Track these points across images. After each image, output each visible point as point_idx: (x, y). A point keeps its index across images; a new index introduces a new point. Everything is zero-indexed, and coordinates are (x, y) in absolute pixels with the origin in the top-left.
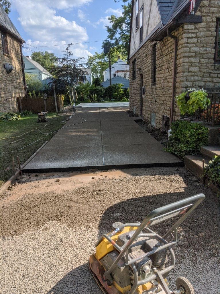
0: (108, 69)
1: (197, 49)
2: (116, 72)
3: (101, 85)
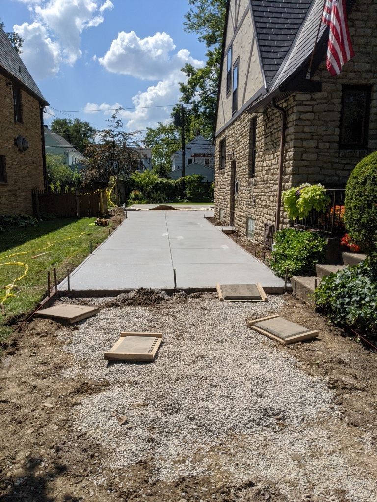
0: (180, 151)
2: (193, 156)
3: (168, 177)
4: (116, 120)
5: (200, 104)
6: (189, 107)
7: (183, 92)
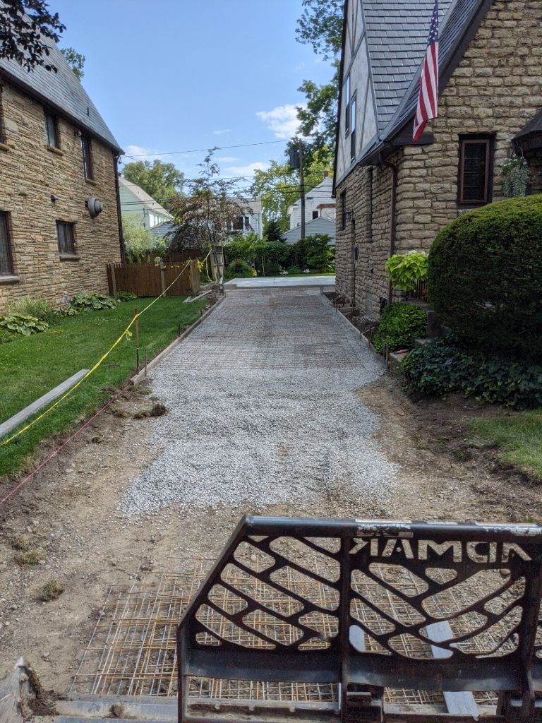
0: (299, 202)
1: (427, 186)
2: (318, 208)
3: (283, 238)
4: (211, 163)
5: (324, 136)
6: (309, 140)
7: (301, 119)
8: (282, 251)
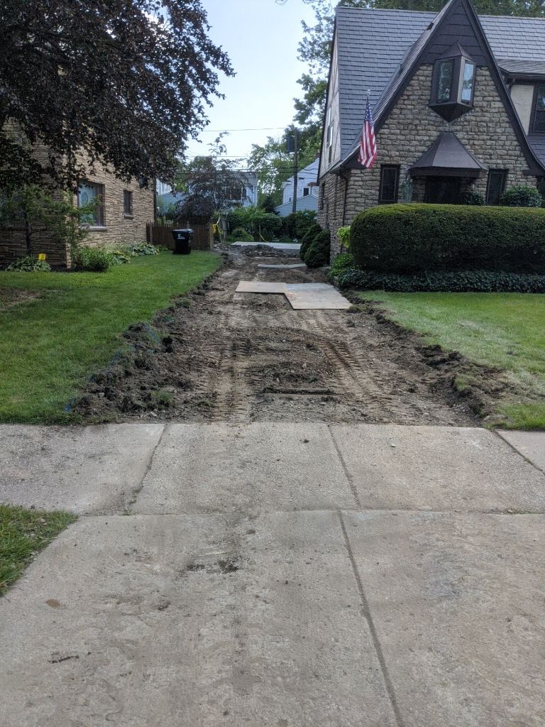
2: (309, 185)
3: (277, 211)
4: (220, 144)
5: (317, 125)
6: (304, 128)
7: (298, 109)
8: (275, 222)
